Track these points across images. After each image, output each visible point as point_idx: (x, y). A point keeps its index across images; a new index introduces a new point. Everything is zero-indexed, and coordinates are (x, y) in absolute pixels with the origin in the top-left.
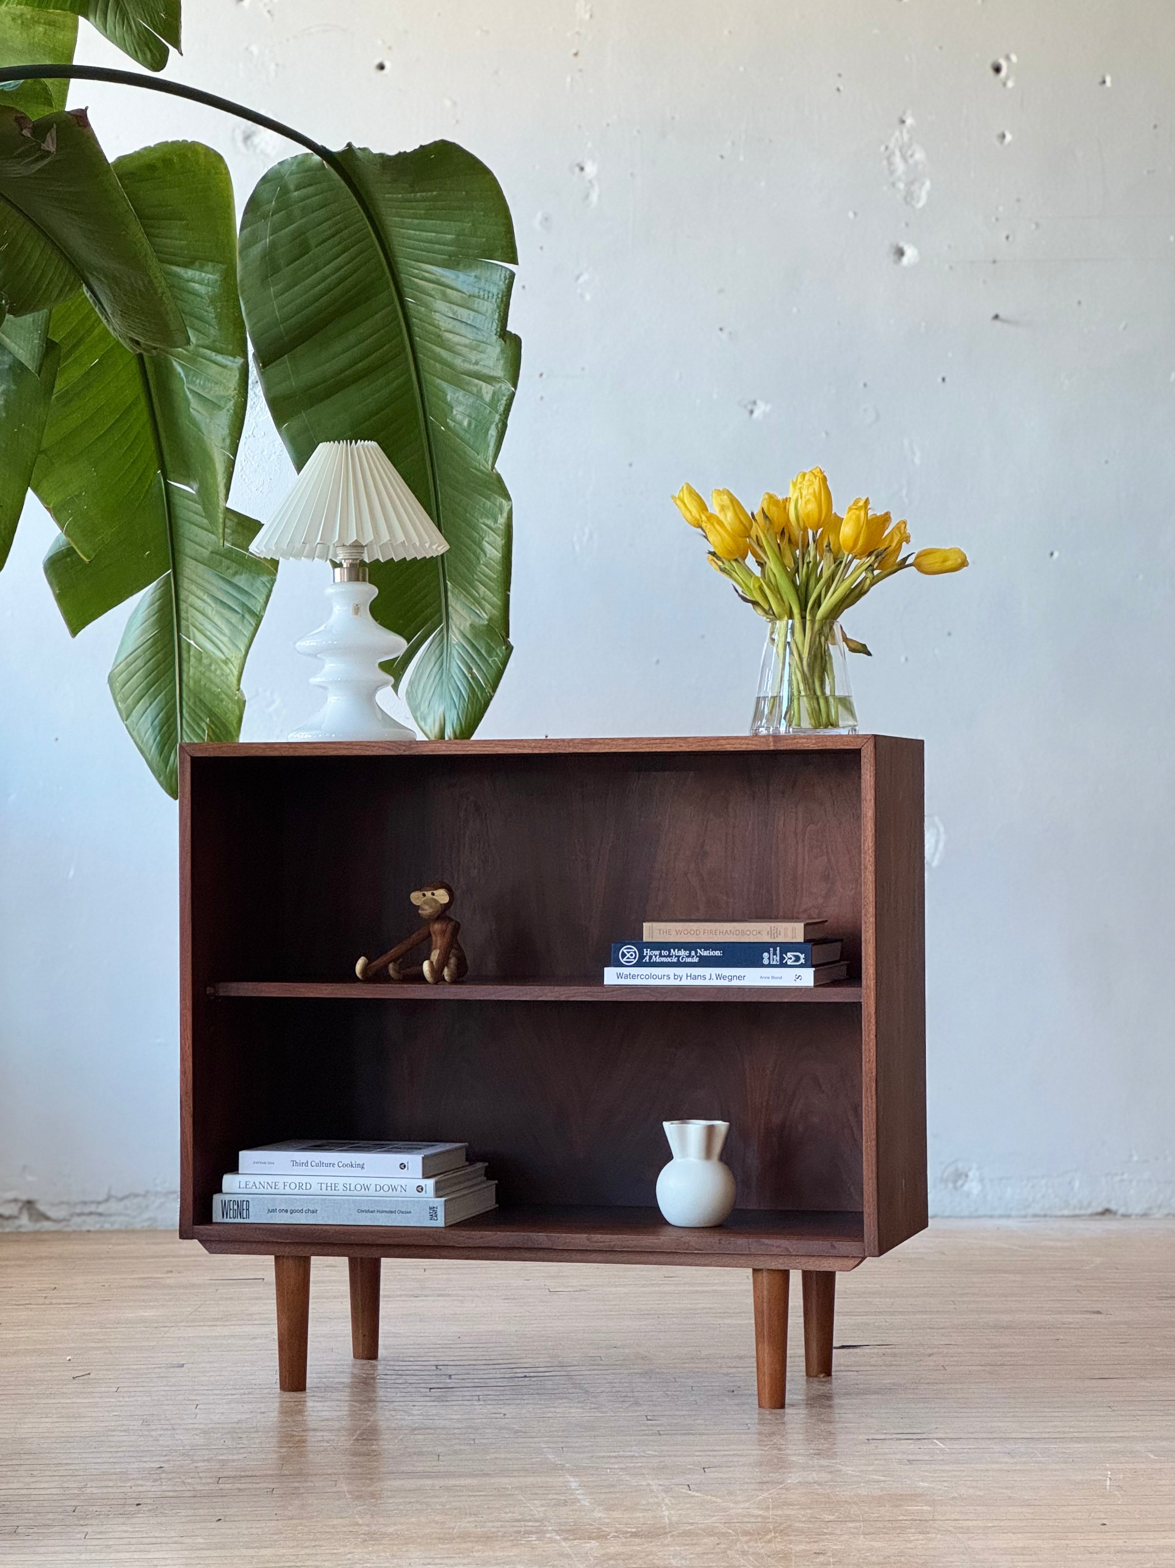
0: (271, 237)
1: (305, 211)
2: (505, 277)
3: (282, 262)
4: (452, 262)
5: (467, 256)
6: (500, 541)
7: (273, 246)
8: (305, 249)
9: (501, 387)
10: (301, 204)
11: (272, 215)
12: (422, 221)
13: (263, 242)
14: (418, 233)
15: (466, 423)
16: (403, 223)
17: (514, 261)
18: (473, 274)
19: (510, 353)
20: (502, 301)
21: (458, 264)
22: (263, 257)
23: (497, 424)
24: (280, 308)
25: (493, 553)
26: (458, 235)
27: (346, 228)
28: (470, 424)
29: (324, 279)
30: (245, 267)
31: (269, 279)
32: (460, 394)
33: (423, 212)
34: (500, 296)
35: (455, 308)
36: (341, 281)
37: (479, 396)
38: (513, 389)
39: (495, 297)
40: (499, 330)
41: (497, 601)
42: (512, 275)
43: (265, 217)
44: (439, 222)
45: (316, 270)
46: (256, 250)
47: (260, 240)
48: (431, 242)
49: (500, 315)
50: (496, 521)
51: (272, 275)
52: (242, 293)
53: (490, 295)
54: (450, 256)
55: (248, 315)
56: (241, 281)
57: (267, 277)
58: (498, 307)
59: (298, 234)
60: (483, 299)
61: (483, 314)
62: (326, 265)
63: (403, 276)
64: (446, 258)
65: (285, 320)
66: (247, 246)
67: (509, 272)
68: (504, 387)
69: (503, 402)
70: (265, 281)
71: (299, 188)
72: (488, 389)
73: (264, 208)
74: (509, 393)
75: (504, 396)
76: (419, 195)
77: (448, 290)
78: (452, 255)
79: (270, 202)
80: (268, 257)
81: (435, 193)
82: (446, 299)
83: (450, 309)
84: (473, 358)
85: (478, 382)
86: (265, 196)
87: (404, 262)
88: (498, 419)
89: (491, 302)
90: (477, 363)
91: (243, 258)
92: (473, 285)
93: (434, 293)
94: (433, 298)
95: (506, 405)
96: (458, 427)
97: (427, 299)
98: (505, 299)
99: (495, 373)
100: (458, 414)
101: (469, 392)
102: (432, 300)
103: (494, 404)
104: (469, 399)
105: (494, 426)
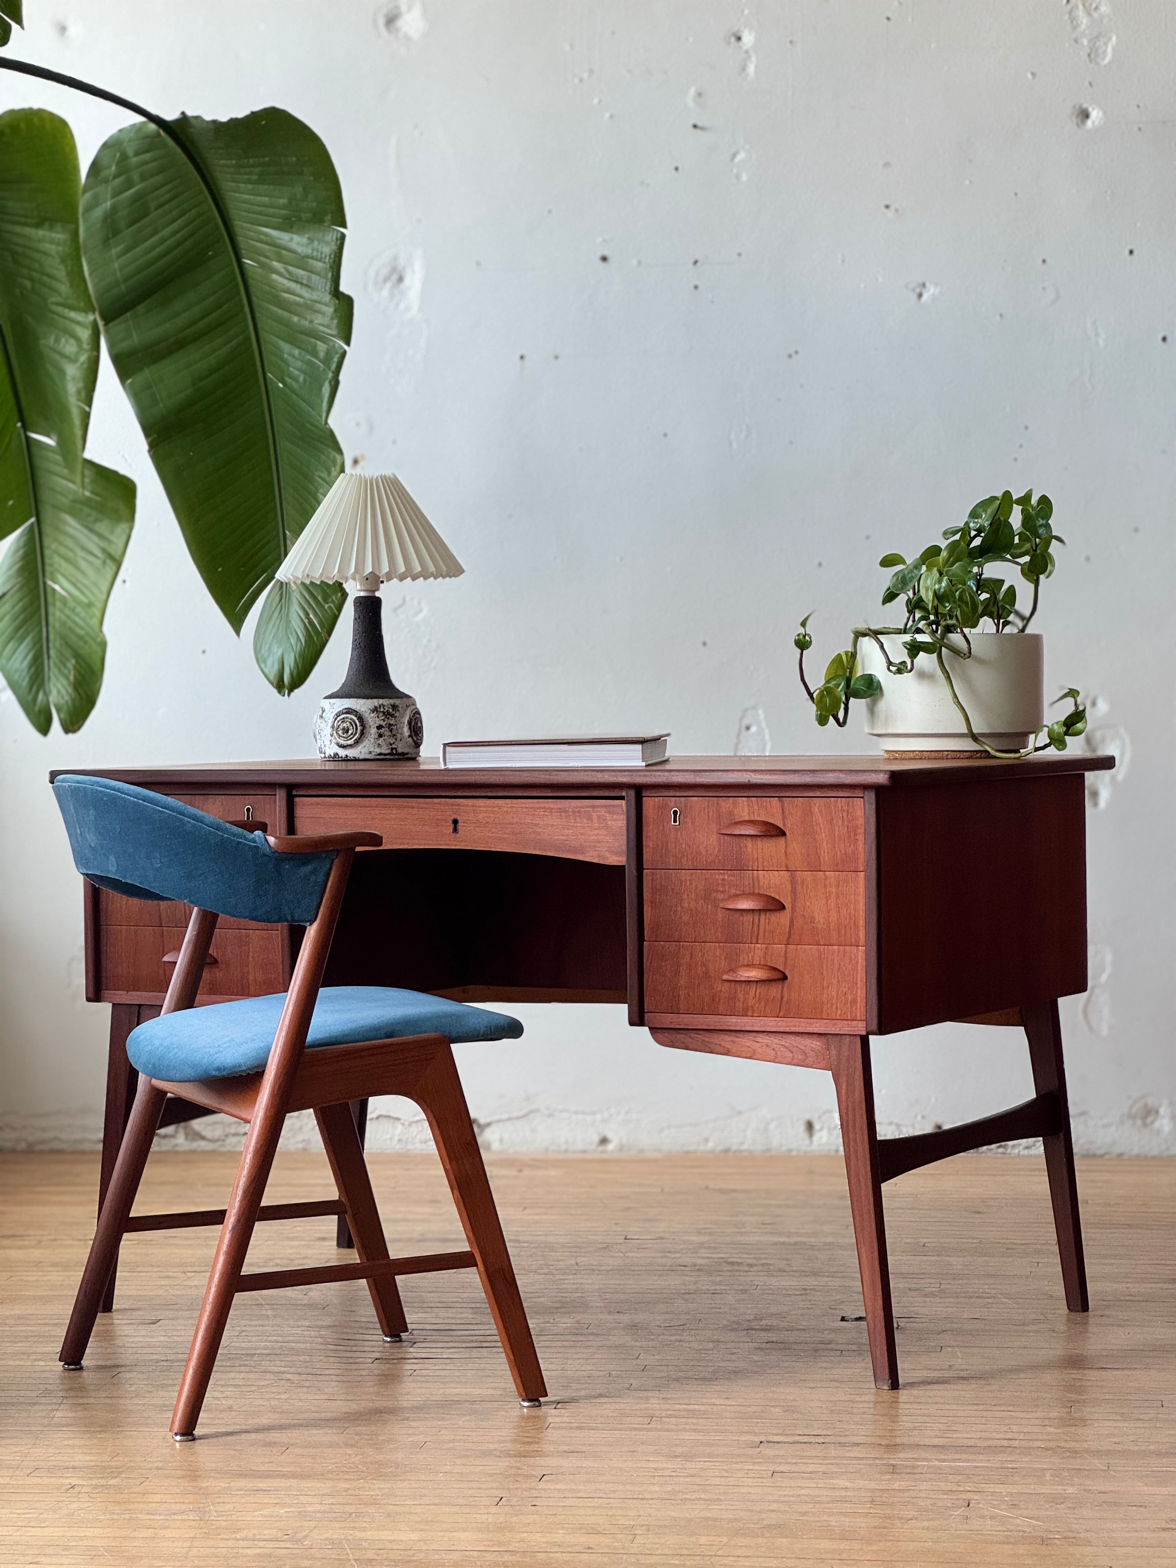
0: (112, 201)
1: (142, 178)
2: (337, 239)
3: (122, 224)
4: (288, 224)
5: (300, 219)
7: (114, 209)
8: (146, 213)
9: (334, 346)
10: (140, 169)
11: (112, 179)
12: (255, 186)
13: (104, 205)
14: (250, 197)
15: (301, 379)
16: (237, 187)
17: (344, 224)
18: (307, 236)
19: (342, 313)
20: (334, 262)
21: (292, 227)
22: (105, 219)
23: (329, 381)
24: (121, 269)
26: (290, 200)
27: (184, 192)
28: (305, 380)
29: (164, 240)
30: (88, 228)
31: (111, 241)
32: (296, 352)
33: (256, 177)
34: (332, 255)
35: (291, 268)
36: (179, 244)
37: (315, 354)
38: (346, 347)
39: (328, 258)
40: (331, 289)
42: (343, 238)
43: (106, 181)
44: (272, 187)
45: (155, 232)
46: (98, 213)
47: (101, 204)
48: (265, 206)
49: (332, 275)
50: (332, 472)
51: (114, 236)
52: (85, 253)
53: (322, 255)
54: (284, 219)
55: (91, 274)
56: (84, 242)
57: (108, 239)
58: (331, 267)
59: (138, 198)
60: (317, 260)
61: (317, 274)
62: (164, 227)
63: (240, 238)
64: (281, 220)
65: (126, 280)
66: (89, 209)
67: (339, 235)
68: (337, 346)
69: (336, 360)
70: (106, 242)
71: (137, 154)
72: (322, 347)
73: (105, 173)
74: (342, 351)
75: (337, 353)
76: (251, 161)
77: (284, 252)
78: (286, 218)
79: (110, 167)
80: (109, 220)
81: (267, 159)
82: (280, 259)
83: (286, 270)
84: (308, 317)
85: (313, 340)
86: (105, 161)
87: (240, 225)
88: (330, 375)
89: (324, 263)
90: (311, 322)
91: (85, 220)
92: (306, 246)
93: (270, 254)
94: (270, 259)
95: (338, 362)
96: (294, 384)
97: (266, 260)
98: (337, 259)
99: (328, 331)
100: (294, 371)
101: (305, 351)
102: (269, 261)
103: (325, 361)
104: (304, 356)
105: (327, 383)
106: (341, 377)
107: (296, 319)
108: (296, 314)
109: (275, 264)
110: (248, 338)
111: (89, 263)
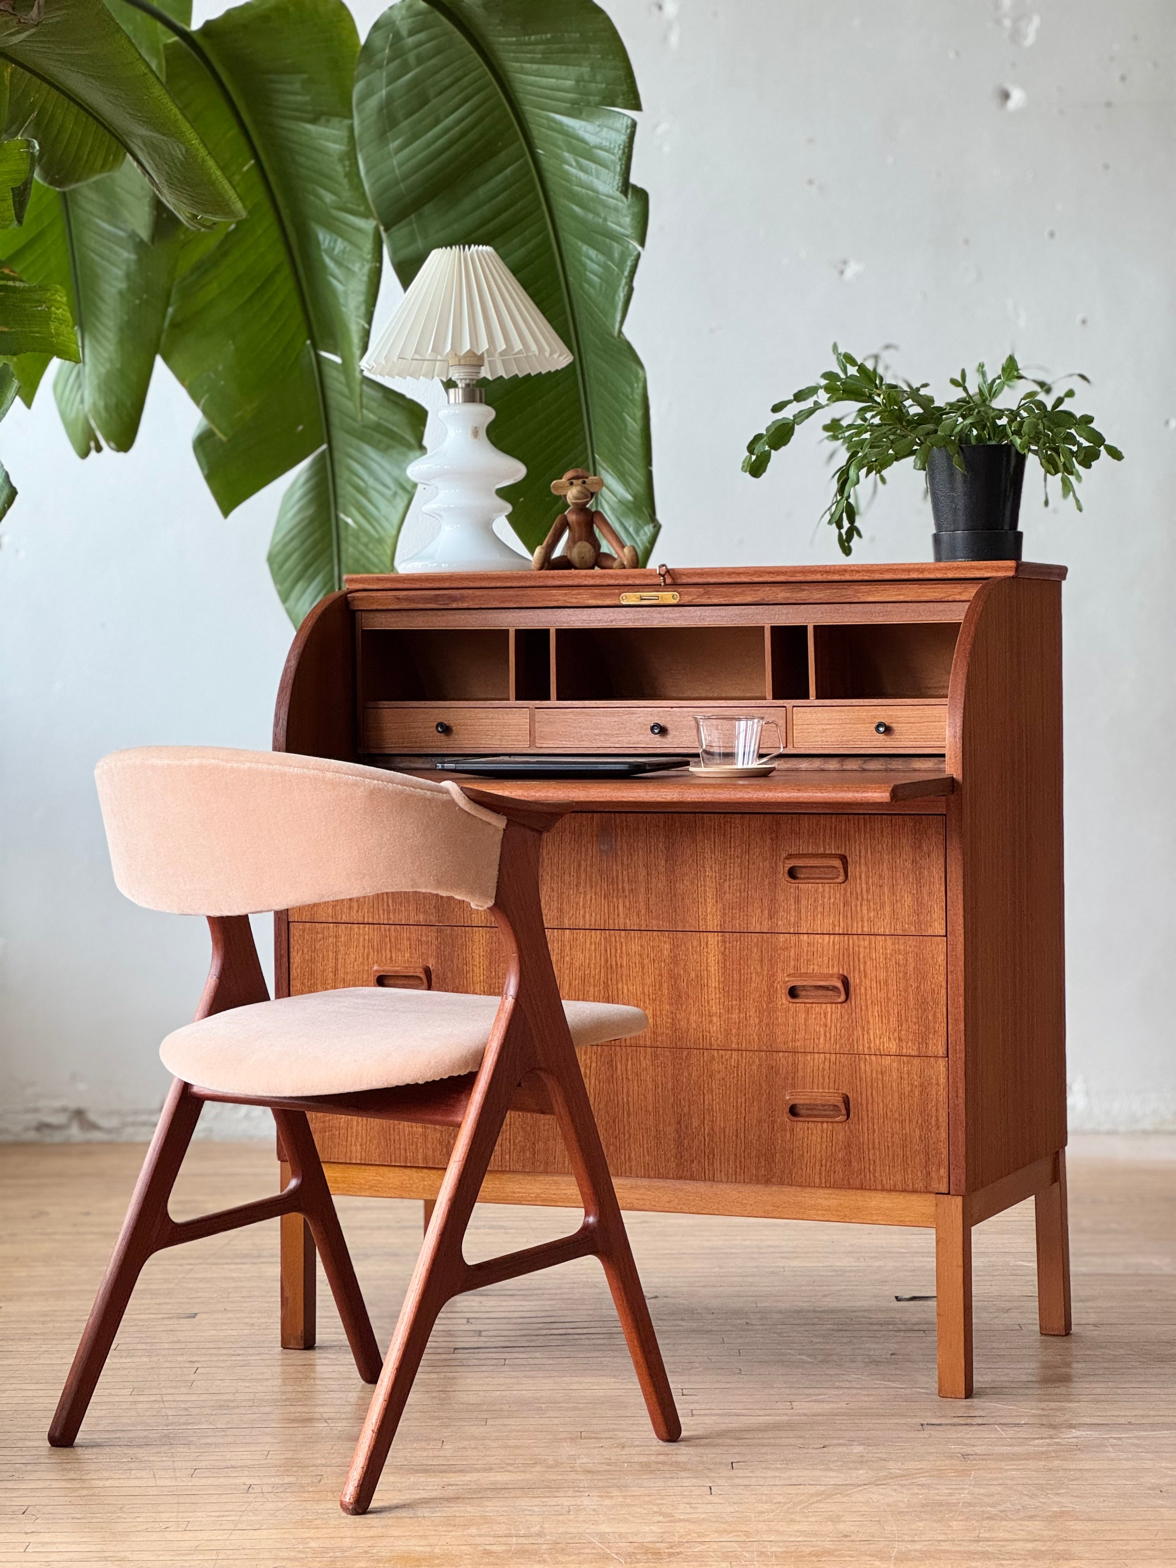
0: (389, 88)
1: (420, 60)
2: (627, 126)
3: (401, 115)
4: (576, 110)
5: (588, 104)
6: (639, 414)
7: (390, 98)
8: (424, 101)
9: (628, 247)
10: (415, 52)
11: (388, 64)
12: (541, 66)
13: (379, 94)
14: (538, 79)
15: (598, 287)
16: (522, 68)
17: (637, 106)
18: (597, 123)
19: (638, 210)
20: (624, 153)
21: (581, 113)
22: (381, 109)
23: (624, 289)
24: (401, 165)
25: (634, 425)
26: (578, 81)
27: (465, 75)
28: (601, 286)
29: (446, 131)
30: (362, 121)
31: (389, 134)
32: (593, 253)
33: (540, 56)
34: (623, 144)
35: (581, 160)
36: (463, 134)
37: (609, 255)
38: (639, 248)
39: (617, 149)
40: (621, 182)
41: (640, 476)
42: (634, 125)
43: (380, 67)
44: (557, 67)
45: (437, 122)
46: (374, 103)
47: (377, 92)
48: (552, 89)
49: (622, 166)
50: (633, 391)
51: (391, 129)
52: (361, 150)
53: (613, 146)
54: (573, 104)
55: (367, 172)
56: (361, 135)
57: (385, 132)
58: (620, 159)
59: (415, 83)
60: (606, 151)
61: (606, 167)
62: (447, 116)
63: (532, 126)
64: (568, 105)
65: (405, 178)
66: (363, 99)
67: (629, 122)
68: (631, 247)
69: (629, 263)
70: (382, 136)
71: (411, 34)
72: (617, 248)
73: (378, 57)
74: (635, 253)
75: (630, 255)
76: (533, 38)
77: (574, 141)
78: (574, 103)
79: (383, 50)
80: (385, 111)
81: (549, 36)
82: (573, 150)
83: (577, 162)
84: (603, 215)
85: (608, 240)
86: (379, 42)
87: (530, 111)
88: (624, 281)
89: (613, 154)
90: (605, 220)
91: (359, 113)
92: (596, 134)
93: (560, 143)
94: (561, 149)
95: (632, 266)
96: (592, 291)
97: (556, 150)
98: (626, 150)
99: (622, 230)
100: (592, 276)
101: (603, 254)
102: (559, 151)
103: (621, 265)
104: (602, 258)
105: (621, 289)
106: (635, 284)
107: (590, 216)
108: (591, 211)
109: (566, 154)
110: (547, 237)
111: (365, 161)
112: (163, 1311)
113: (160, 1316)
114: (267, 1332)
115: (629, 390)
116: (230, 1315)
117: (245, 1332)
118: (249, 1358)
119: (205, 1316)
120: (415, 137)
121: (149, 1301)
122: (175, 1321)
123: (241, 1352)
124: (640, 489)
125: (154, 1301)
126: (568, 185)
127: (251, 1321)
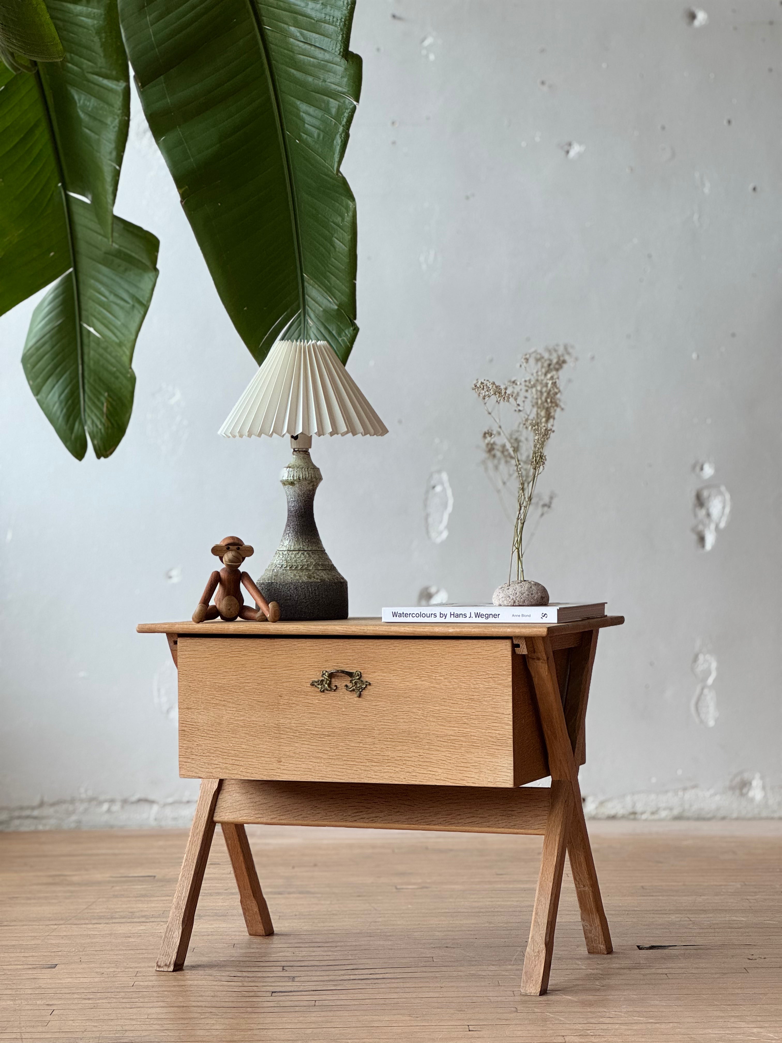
2: (347, 3)
6: (347, 237)
9: (344, 102)
15: (316, 135)
18: (321, 2)
19: (352, 72)
20: (345, 26)
23: (341, 135)
24: (155, 34)
25: (341, 247)
28: (319, 135)
31: (146, 8)
32: (311, 110)
34: (343, 20)
35: (305, 32)
37: (327, 110)
38: (355, 103)
39: (339, 21)
40: (342, 50)
41: (345, 289)
49: (343, 37)
50: (343, 220)
51: (148, 5)
52: (122, 22)
53: (335, 19)
55: (127, 40)
56: (122, 10)
57: (144, 7)
58: (341, 29)
60: (329, 23)
61: (329, 37)
63: (263, 6)
65: (159, 44)
68: (347, 101)
69: (346, 115)
70: (141, 10)
72: (334, 104)
74: (352, 107)
75: (347, 109)
77: (299, 17)
82: (297, 25)
83: (302, 34)
84: (322, 76)
85: (325, 98)
88: (341, 129)
89: (336, 26)
90: (324, 81)
92: (320, 11)
93: (287, 20)
94: (287, 24)
95: (348, 117)
96: (309, 139)
97: (283, 25)
98: (347, 22)
99: (340, 89)
100: (309, 127)
101: (319, 108)
102: (286, 26)
103: (338, 117)
104: (319, 113)
105: (338, 136)
106: (351, 132)
107: (310, 79)
108: (311, 75)
109: (292, 29)
110: (269, 98)
111: (126, 29)
112: (29, 963)
113: (26, 967)
114: (114, 979)
115: (339, 219)
116: (84, 966)
117: (96, 980)
118: (98, 1002)
119: (63, 966)
120: (168, 12)
121: (18, 954)
122: (38, 971)
123: (91, 997)
124: (344, 299)
125: (22, 955)
126: (291, 54)
127: (101, 970)
